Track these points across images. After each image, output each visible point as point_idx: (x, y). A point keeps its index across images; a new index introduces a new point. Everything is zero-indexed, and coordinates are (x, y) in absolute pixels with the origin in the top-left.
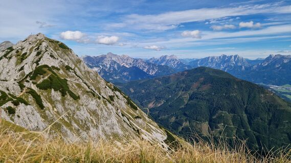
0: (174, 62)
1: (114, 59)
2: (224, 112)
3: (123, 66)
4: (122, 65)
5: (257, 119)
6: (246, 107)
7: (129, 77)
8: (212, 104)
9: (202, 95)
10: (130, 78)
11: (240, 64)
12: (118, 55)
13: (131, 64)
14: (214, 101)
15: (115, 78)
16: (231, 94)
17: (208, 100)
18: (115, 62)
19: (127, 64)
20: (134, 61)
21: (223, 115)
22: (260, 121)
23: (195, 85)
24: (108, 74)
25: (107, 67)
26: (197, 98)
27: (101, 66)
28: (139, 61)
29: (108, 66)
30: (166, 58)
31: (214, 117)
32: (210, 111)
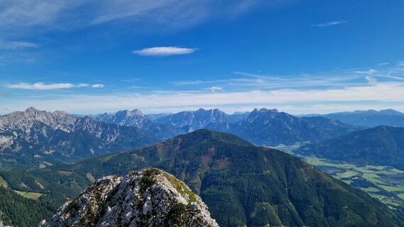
0: (139, 120)
1: (39, 118)
2: (264, 203)
3: (58, 130)
4: (56, 128)
5: (310, 208)
6: (289, 190)
7: (71, 149)
8: (243, 191)
9: (223, 177)
10: (74, 150)
11: (221, 121)
12: (47, 111)
13: (71, 126)
14: (243, 186)
15: (47, 153)
16: (265, 173)
17: (234, 185)
18: (42, 125)
19: (65, 126)
20: (77, 121)
21: (264, 208)
22: (314, 210)
23: (206, 160)
24: (31, 147)
25: (25, 134)
26: (216, 183)
27: (15, 133)
28: (87, 120)
29: (28, 131)
30: (126, 114)
31: (253, 215)
32: (243, 203)
